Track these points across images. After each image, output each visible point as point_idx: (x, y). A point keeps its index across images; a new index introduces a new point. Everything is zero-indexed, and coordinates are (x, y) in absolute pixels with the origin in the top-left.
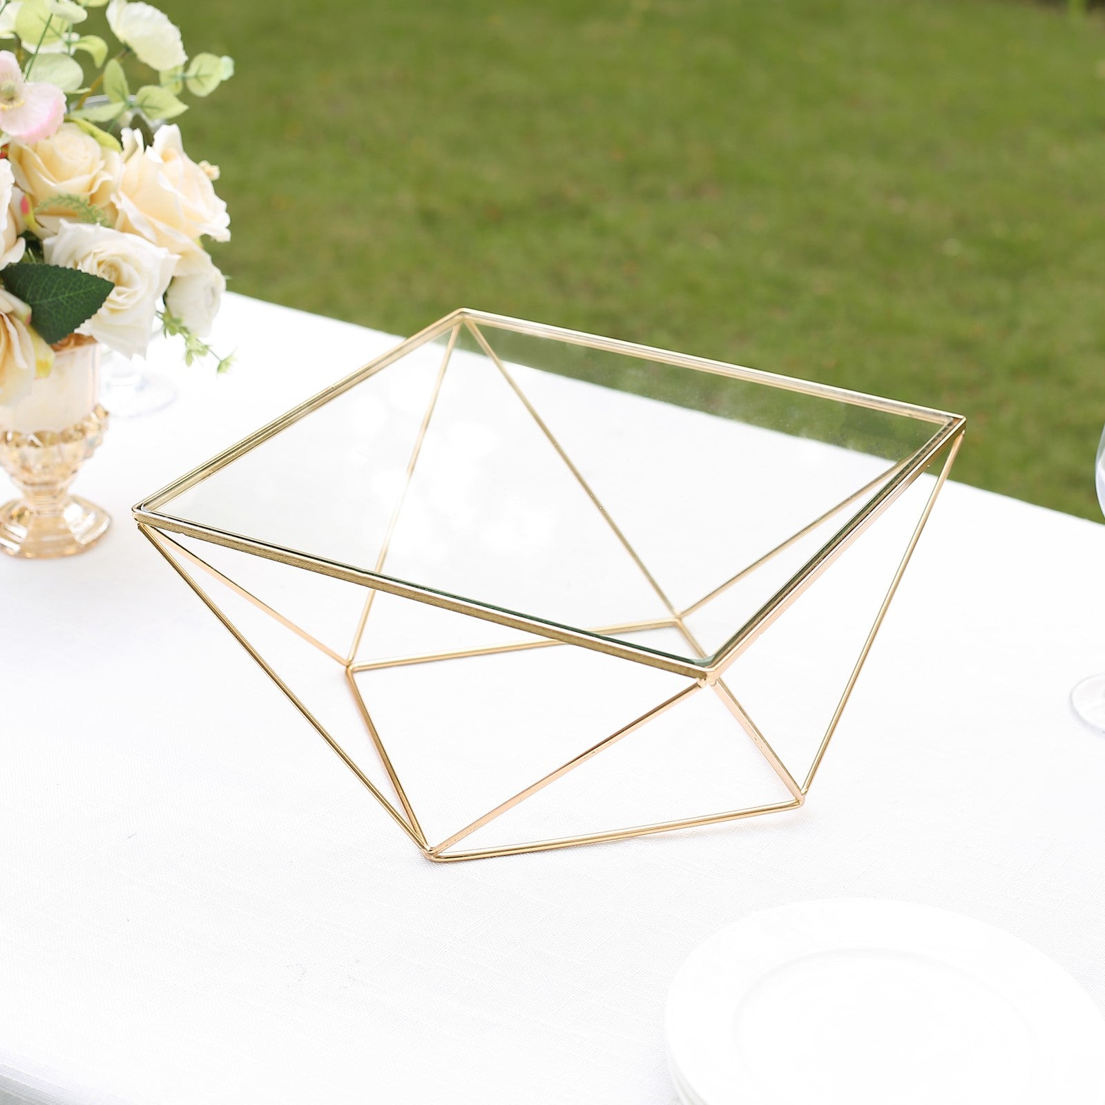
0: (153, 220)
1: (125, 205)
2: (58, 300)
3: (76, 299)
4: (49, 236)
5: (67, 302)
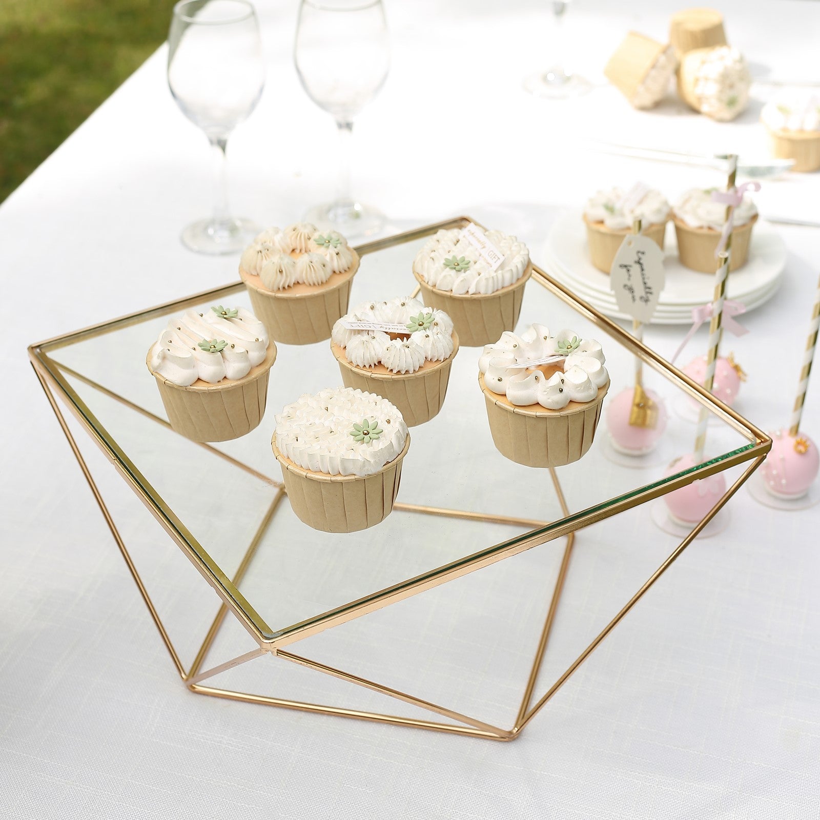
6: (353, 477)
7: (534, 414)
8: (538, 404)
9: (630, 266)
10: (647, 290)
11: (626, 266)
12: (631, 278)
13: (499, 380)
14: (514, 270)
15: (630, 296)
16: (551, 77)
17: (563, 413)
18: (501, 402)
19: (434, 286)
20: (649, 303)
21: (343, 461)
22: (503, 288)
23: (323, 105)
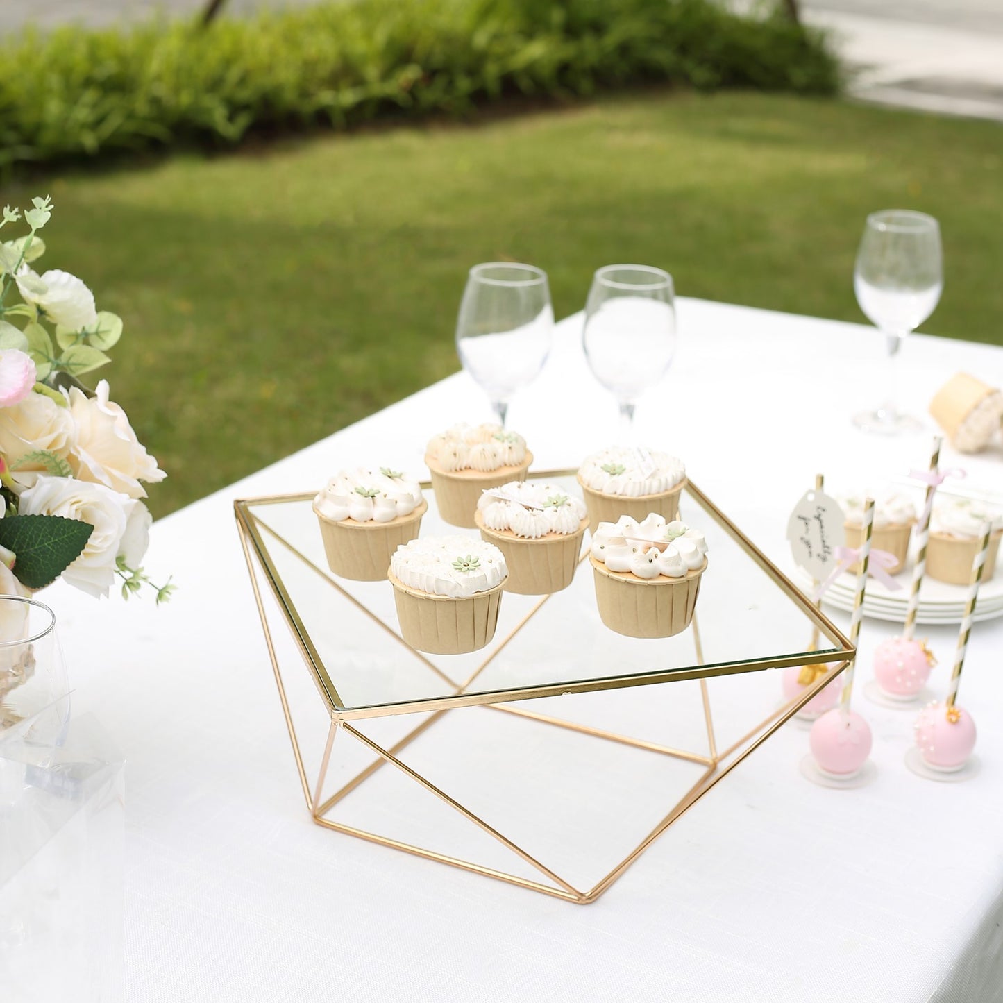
0: (109, 469)
1: (84, 457)
2: (45, 546)
3: (61, 544)
4: (24, 491)
5: (53, 547)
6: (444, 597)
7: (624, 579)
8: (631, 572)
9: (809, 520)
10: (826, 549)
11: (804, 519)
12: (810, 532)
13: (601, 548)
14: (663, 481)
15: (807, 550)
16: (881, 414)
17: (650, 582)
18: (601, 569)
19: (588, 486)
20: (826, 563)
21: (437, 580)
22: (649, 494)
23: (608, 386)
